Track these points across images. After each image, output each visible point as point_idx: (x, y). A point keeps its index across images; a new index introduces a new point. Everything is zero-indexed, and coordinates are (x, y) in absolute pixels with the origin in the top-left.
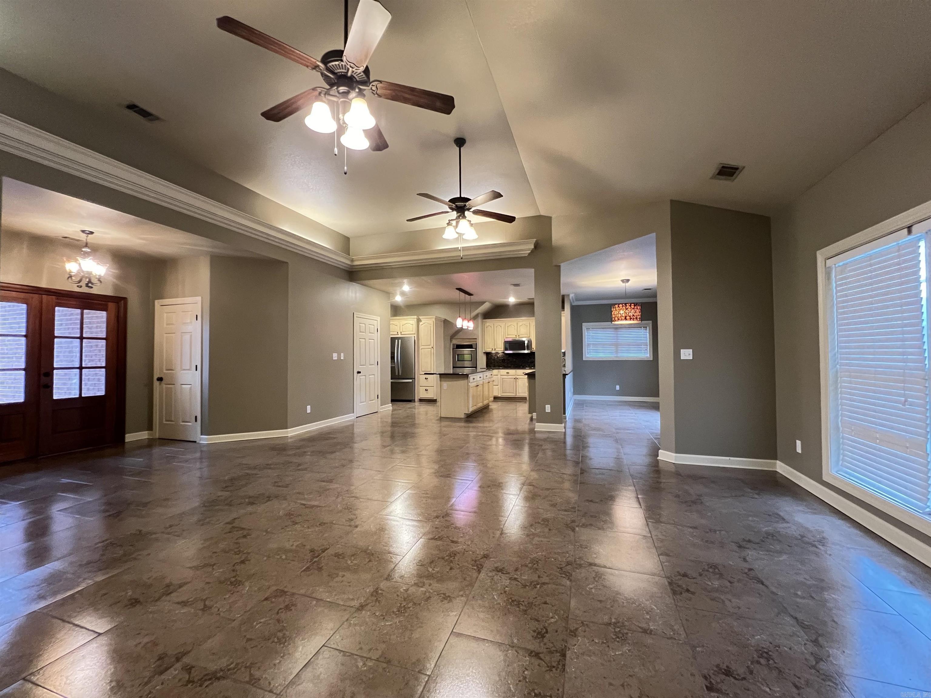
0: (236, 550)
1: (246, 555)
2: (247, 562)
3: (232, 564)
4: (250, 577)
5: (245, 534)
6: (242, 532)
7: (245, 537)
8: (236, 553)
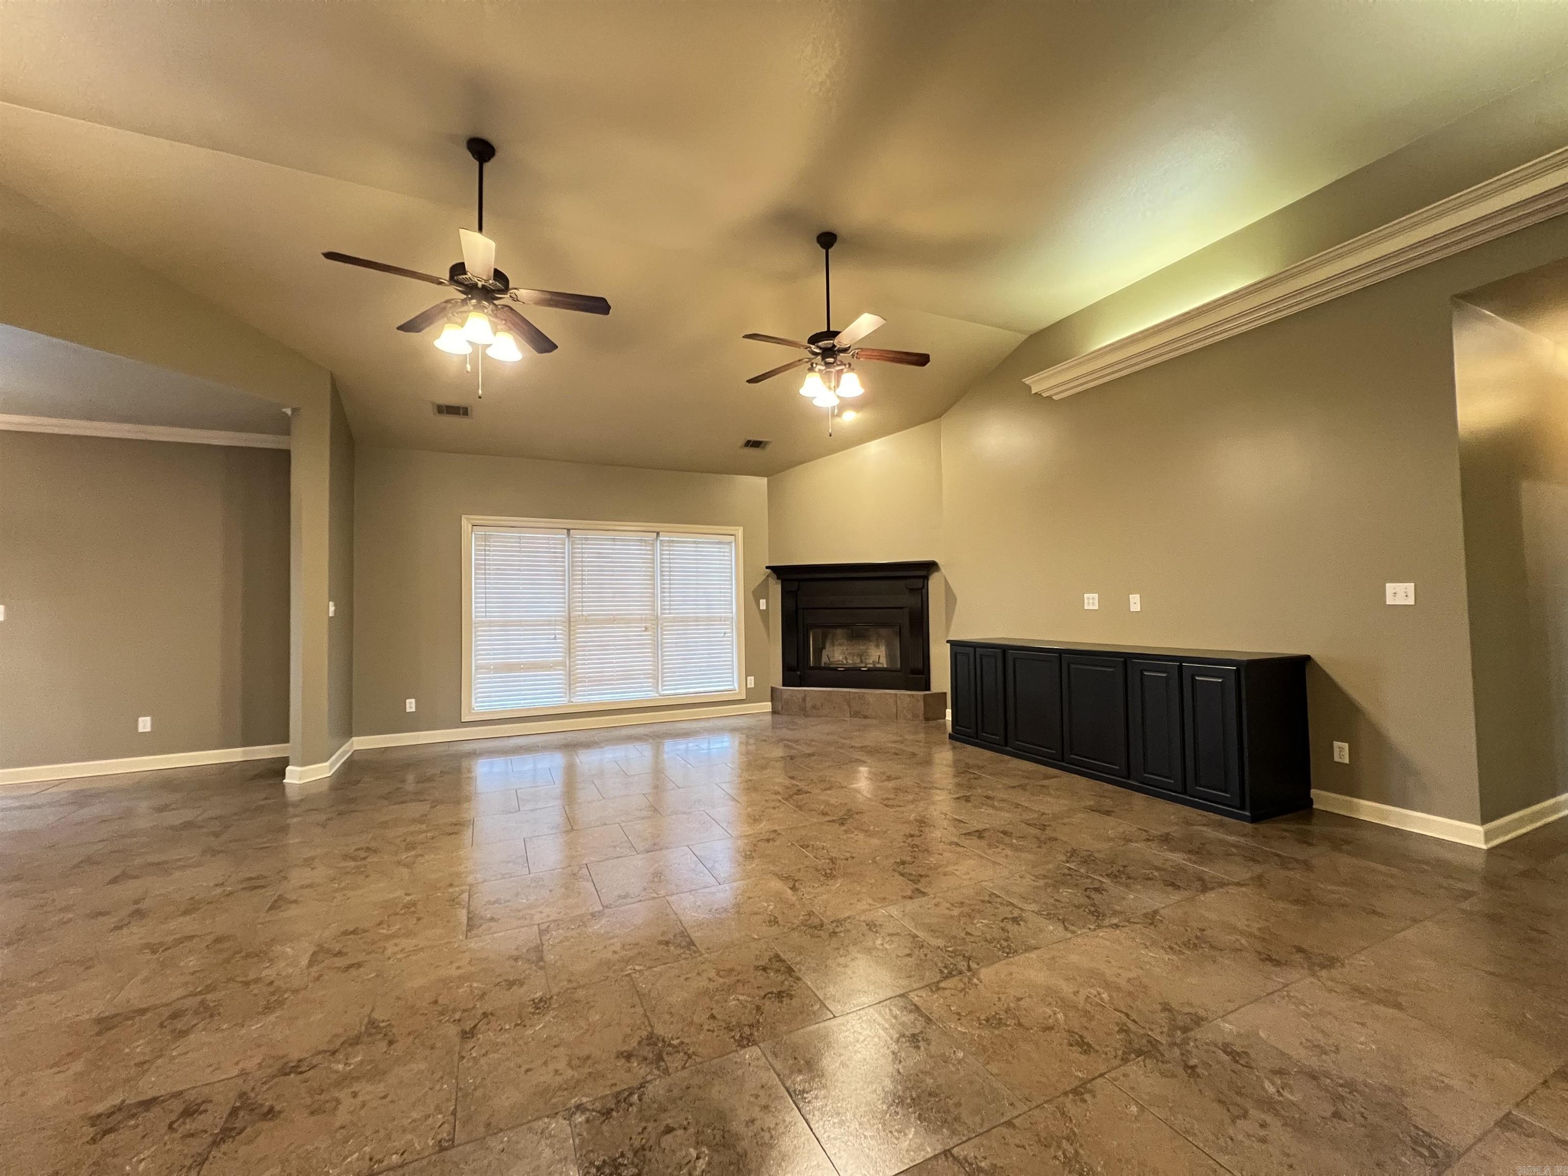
0: (916, 849)
1: (908, 841)
2: (908, 834)
3: (922, 837)
4: (909, 822)
5: (902, 867)
6: (905, 871)
7: (903, 863)
8: (917, 846)
